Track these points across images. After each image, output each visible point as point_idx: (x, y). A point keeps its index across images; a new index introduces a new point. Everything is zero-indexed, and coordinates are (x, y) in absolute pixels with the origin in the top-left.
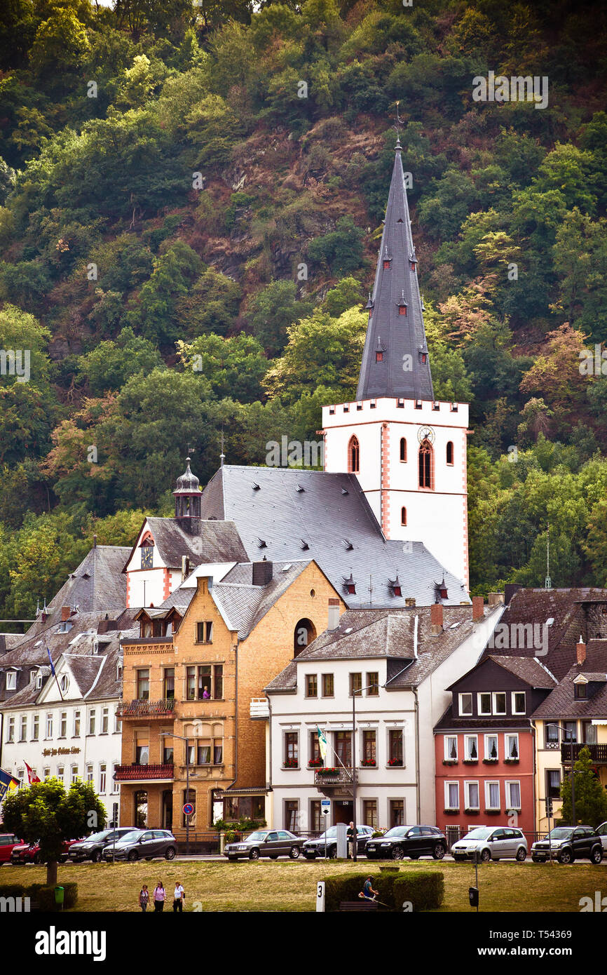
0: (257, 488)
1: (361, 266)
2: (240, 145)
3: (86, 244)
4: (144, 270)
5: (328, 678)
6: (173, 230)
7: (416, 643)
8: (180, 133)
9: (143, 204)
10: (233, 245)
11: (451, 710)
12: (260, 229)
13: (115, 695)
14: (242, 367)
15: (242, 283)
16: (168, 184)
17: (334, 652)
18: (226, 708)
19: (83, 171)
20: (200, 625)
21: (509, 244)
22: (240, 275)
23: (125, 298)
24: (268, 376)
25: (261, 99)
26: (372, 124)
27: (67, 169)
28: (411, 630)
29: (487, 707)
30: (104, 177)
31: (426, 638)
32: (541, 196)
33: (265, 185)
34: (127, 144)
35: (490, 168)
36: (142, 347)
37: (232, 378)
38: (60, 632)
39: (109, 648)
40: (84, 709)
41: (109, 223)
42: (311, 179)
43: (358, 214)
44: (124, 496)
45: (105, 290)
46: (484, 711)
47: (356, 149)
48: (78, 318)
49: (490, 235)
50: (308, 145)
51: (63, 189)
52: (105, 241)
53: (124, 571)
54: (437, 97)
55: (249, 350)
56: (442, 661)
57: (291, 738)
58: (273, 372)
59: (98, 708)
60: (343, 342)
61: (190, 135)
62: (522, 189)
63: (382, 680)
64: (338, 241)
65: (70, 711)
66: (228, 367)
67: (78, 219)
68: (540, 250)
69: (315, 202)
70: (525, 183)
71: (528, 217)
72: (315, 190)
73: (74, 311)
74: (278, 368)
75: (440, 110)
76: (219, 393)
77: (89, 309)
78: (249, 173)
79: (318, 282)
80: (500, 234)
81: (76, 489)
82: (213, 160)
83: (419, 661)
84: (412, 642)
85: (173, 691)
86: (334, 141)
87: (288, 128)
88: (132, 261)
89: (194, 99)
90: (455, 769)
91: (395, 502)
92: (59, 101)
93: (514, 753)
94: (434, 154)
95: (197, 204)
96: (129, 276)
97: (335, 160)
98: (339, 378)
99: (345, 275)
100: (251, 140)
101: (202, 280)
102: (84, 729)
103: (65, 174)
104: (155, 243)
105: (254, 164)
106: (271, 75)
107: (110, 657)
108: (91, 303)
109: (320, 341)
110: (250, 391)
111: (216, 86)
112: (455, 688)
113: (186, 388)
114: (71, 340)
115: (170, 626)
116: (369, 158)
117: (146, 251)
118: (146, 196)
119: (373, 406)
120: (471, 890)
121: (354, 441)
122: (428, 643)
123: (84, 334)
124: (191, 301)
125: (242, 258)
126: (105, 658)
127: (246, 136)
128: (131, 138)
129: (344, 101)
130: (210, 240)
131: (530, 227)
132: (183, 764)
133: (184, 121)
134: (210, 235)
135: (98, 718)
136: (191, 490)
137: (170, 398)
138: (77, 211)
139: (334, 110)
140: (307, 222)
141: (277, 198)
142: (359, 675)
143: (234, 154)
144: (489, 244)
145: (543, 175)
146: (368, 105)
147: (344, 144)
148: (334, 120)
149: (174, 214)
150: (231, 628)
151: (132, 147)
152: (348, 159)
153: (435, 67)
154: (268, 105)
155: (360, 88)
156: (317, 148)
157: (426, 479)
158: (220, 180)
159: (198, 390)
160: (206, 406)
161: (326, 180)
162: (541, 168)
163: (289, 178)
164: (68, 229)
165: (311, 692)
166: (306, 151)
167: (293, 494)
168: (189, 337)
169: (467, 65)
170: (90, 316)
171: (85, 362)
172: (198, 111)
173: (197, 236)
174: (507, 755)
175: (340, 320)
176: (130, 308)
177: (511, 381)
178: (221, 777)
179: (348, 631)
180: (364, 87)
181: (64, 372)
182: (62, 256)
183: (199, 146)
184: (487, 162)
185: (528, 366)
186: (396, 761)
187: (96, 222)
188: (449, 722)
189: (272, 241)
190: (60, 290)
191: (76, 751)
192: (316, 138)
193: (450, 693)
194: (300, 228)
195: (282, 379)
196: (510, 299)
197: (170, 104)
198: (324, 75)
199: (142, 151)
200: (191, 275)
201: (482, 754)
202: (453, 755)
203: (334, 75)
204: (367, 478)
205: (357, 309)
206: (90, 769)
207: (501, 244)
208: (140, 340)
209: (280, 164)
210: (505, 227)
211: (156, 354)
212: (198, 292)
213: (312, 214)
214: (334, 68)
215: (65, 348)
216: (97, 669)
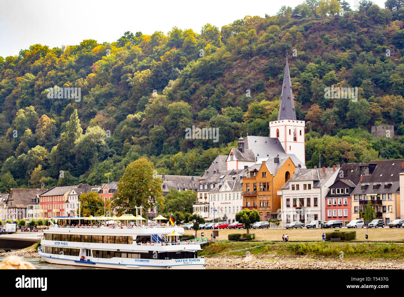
0: (256, 141)
1: (264, 90)
2: (235, 63)
3: (199, 86)
4: (213, 92)
5: (298, 186)
6: (219, 82)
7: (319, 177)
8: (220, 60)
9: (212, 77)
10: (233, 86)
11: (329, 193)
12: (240, 82)
13: (240, 190)
14: (238, 114)
15: (236, 95)
16: (218, 72)
17: (299, 179)
18: (270, 193)
19: (198, 69)
20: (263, 173)
21: (300, 85)
22: (235, 93)
23: (208, 98)
24: (244, 116)
25: (239, 53)
26: (266, 58)
27: (194, 69)
28: (317, 174)
29: (338, 192)
30: (203, 71)
31: (321, 175)
32: (307, 74)
33: (241, 72)
34: (208, 63)
35: (294, 68)
36: (213, 110)
37: (235, 117)
38: (217, 175)
39: (236, 179)
40: (232, 193)
41: (204, 81)
42: (252, 71)
43: (263, 78)
44: (210, 145)
45: (204, 97)
46: (338, 193)
47: (262, 64)
48: (197, 103)
49: (295, 83)
50: (251, 63)
51: (193, 74)
52: (203, 85)
53: (226, 161)
54: (281, 52)
55: (239, 110)
56: (327, 181)
57: (288, 200)
58: (245, 115)
59: (236, 193)
60: (262, 108)
61: (223, 61)
62: (302, 72)
63: (312, 186)
64: (259, 84)
65: (228, 194)
66: (234, 114)
67: (197, 80)
68: (307, 86)
69: (253, 76)
70: (303, 71)
71: (304, 79)
72: (253, 73)
73: (196, 102)
74: (246, 114)
75: (281, 55)
76: (233, 120)
77: (200, 101)
78: (237, 69)
79: (254, 94)
80: (297, 83)
81: (199, 143)
82: (228, 66)
83: (321, 181)
84: (318, 176)
85: (256, 189)
86: (257, 62)
87: (246, 59)
88: (210, 90)
89: (223, 53)
90: (330, 207)
91: (288, 145)
92: (189, 55)
93: (346, 203)
94: (281, 64)
95: (224, 77)
96: (209, 94)
97: (257, 66)
98: (261, 117)
99: (261, 92)
100: (237, 62)
101: (226, 94)
102: (232, 198)
103: (194, 70)
104: (215, 85)
105: (238, 67)
106: (241, 47)
107: (237, 181)
108: (200, 100)
109: (256, 108)
110: (240, 120)
111: (228, 50)
112: (330, 188)
113: (225, 119)
114: (196, 109)
115: (255, 173)
116: (265, 66)
117: (213, 88)
118: (213, 75)
119: (283, 121)
120: (366, 235)
121: (278, 130)
122: (322, 176)
123: (198, 107)
124: (224, 99)
125: (235, 89)
126: (235, 181)
127: (236, 61)
128: (209, 62)
129: (259, 53)
130: (228, 85)
131: (305, 81)
132: (259, 206)
133: (222, 58)
134: (228, 84)
135: (236, 195)
136: (242, 142)
137: (222, 122)
138: (197, 79)
139: (257, 55)
140: (251, 80)
141: (244, 75)
142: (306, 185)
143: (233, 65)
144: (295, 85)
145: (307, 69)
146: (265, 54)
147: (259, 62)
148: (257, 57)
149: (219, 79)
150: (271, 174)
151: (210, 64)
152: (260, 66)
153: (280, 45)
154: (241, 54)
155: (263, 50)
156: (253, 63)
157: (295, 139)
158: (230, 71)
159: (228, 120)
160: (230, 123)
161: (255, 71)
162: (306, 68)
163: (247, 70)
164: (195, 83)
165: (293, 189)
166: (250, 64)
167: (264, 143)
168: (224, 107)
169: (287, 45)
170: (200, 103)
171: (199, 114)
172: (224, 56)
173: (225, 84)
174: (344, 203)
175: (261, 103)
176: (209, 101)
177: (302, 117)
178: (269, 209)
179: (300, 174)
180: (264, 50)
181: (194, 116)
182: (193, 89)
183: (225, 63)
184: (293, 67)
185: (306, 114)
186: (316, 205)
187: (201, 81)
188: (329, 195)
189: (243, 85)
190: (192, 97)
191: (230, 203)
192: (253, 61)
193: (329, 189)
194: (250, 82)
195: (247, 117)
196: (301, 98)
197: (218, 54)
198: (254, 47)
199: (212, 65)
200: (224, 93)
201: (338, 203)
202: (330, 203)
203: (256, 47)
204: (281, 139)
205: (264, 100)
206: (234, 207)
207: (298, 85)
208: (213, 108)
209: (244, 67)
210: (298, 81)
211: (217, 111)
212: (225, 97)
213: (252, 78)
214: (256, 45)
215: (194, 110)
216: (234, 184)
